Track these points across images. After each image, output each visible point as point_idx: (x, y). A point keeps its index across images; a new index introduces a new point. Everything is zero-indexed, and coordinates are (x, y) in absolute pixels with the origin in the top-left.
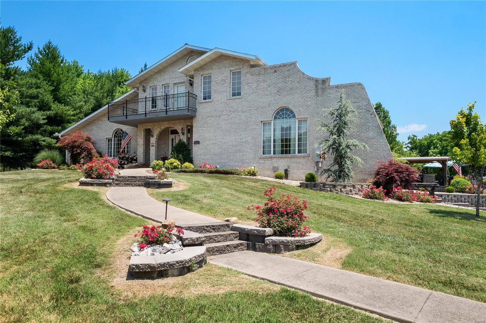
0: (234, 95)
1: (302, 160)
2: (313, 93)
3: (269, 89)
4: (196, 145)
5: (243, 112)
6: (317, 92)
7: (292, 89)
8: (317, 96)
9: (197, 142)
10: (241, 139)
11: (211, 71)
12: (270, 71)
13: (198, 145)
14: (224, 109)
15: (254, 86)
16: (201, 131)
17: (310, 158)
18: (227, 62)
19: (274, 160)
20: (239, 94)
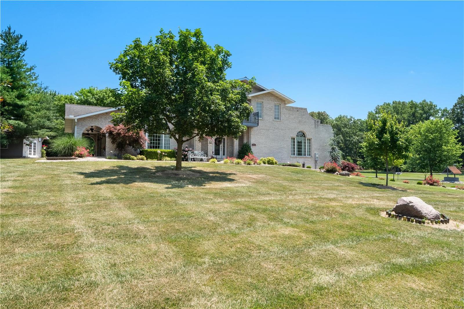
0: (275, 118)
1: (309, 159)
2: (313, 126)
3: (295, 119)
4: (253, 147)
5: (282, 130)
6: (315, 126)
7: (305, 122)
8: (315, 128)
9: (254, 145)
10: (281, 145)
11: (263, 101)
12: (295, 110)
13: (254, 146)
14: (271, 126)
15: (287, 116)
16: (257, 138)
17: (313, 159)
18: (273, 97)
19: (298, 159)
20: (278, 119)
